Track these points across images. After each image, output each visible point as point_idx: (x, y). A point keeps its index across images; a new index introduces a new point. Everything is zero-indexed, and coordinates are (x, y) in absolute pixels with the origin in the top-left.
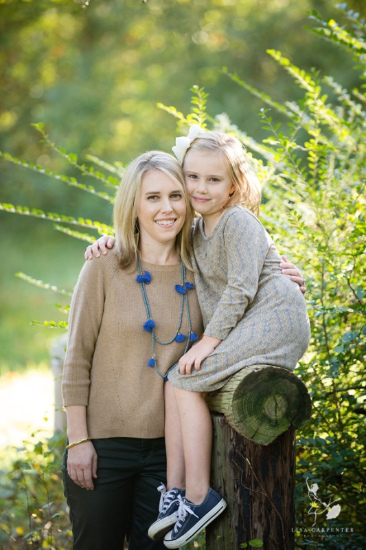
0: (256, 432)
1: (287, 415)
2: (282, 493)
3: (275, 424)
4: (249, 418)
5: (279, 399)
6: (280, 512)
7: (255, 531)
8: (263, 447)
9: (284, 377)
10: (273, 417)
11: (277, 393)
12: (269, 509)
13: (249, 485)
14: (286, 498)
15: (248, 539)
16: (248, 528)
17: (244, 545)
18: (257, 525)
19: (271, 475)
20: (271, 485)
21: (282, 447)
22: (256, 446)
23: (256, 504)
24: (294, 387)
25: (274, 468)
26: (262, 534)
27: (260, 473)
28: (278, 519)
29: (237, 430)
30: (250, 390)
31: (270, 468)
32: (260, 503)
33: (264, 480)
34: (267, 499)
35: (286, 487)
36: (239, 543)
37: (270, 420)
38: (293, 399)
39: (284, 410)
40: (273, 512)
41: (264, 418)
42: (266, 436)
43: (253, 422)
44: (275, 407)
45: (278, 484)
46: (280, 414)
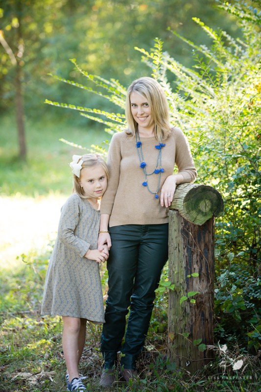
0: (196, 219)
1: (211, 210)
2: (208, 250)
3: (205, 214)
4: (191, 212)
5: (207, 201)
6: (207, 259)
7: (194, 269)
8: (199, 226)
9: (210, 190)
10: (204, 211)
11: (206, 199)
12: (201, 258)
13: (191, 246)
14: (210, 252)
15: (191, 273)
16: (191, 268)
17: (189, 276)
18: (195, 266)
19: (202, 240)
20: (203, 246)
21: (208, 226)
22: (195, 226)
23: (195, 256)
24: (215, 195)
25: (204, 237)
26: (198, 270)
27: (197, 240)
28: (206, 263)
29: (186, 218)
30: (193, 197)
31: (202, 237)
32: (197, 255)
33: (199, 243)
34: (200, 253)
35: (210, 247)
36: (186, 275)
37: (203, 213)
38: (215, 201)
39: (210, 207)
40: (203, 259)
41: (200, 212)
42: (201, 220)
43: (194, 213)
44: (205, 206)
45: (206, 245)
46: (207, 209)
